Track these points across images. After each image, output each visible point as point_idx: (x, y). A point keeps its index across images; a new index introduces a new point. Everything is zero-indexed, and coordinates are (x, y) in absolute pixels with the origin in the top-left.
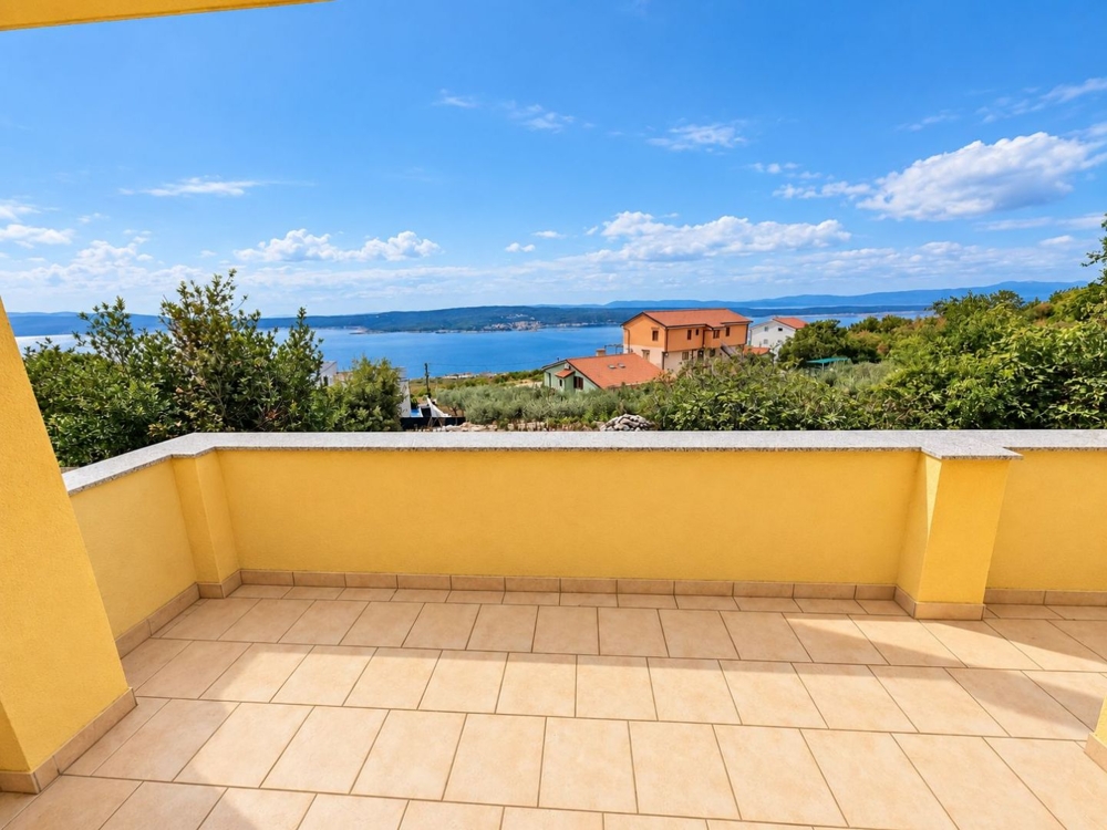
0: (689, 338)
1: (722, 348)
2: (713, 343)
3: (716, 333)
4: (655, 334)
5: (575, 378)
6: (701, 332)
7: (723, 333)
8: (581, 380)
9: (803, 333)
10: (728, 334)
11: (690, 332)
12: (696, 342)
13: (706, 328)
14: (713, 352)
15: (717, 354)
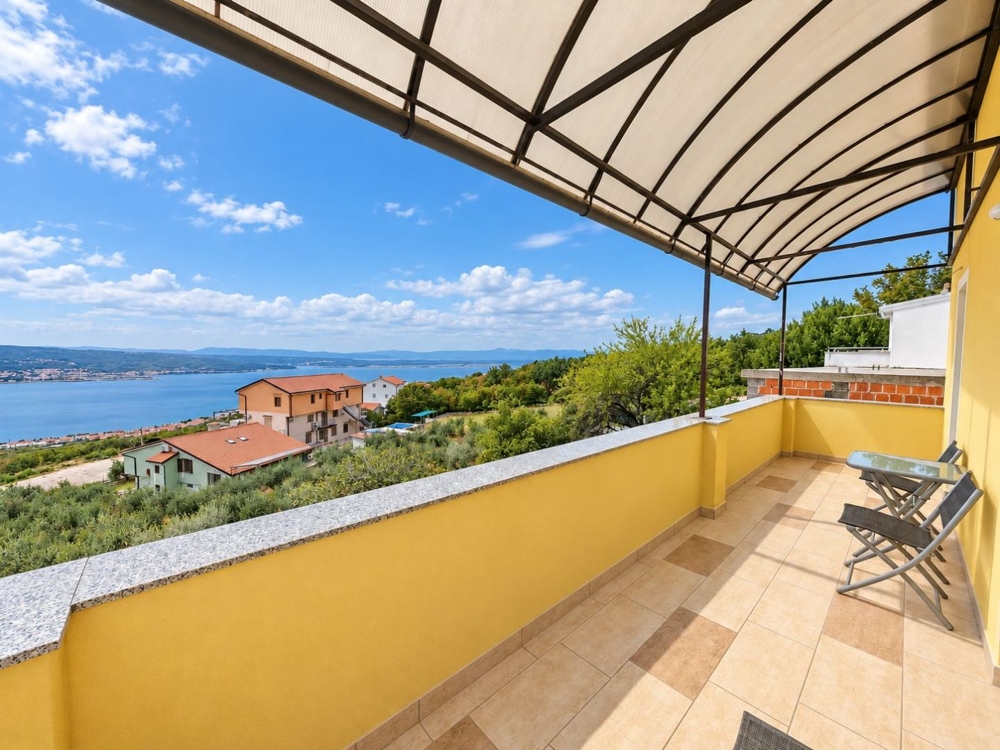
0: (313, 401)
1: (344, 409)
2: (336, 405)
3: (338, 396)
4: (277, 402)
5: (179, 461)
6: (323, 396)
7: (344, 394)
8: (189, 463)
9: (404, 394)
10: (347, 397)
11: (313, 397)
12: (319, 404)
13: (328, 392)
14: (335, 413)
15: (339, 413)
